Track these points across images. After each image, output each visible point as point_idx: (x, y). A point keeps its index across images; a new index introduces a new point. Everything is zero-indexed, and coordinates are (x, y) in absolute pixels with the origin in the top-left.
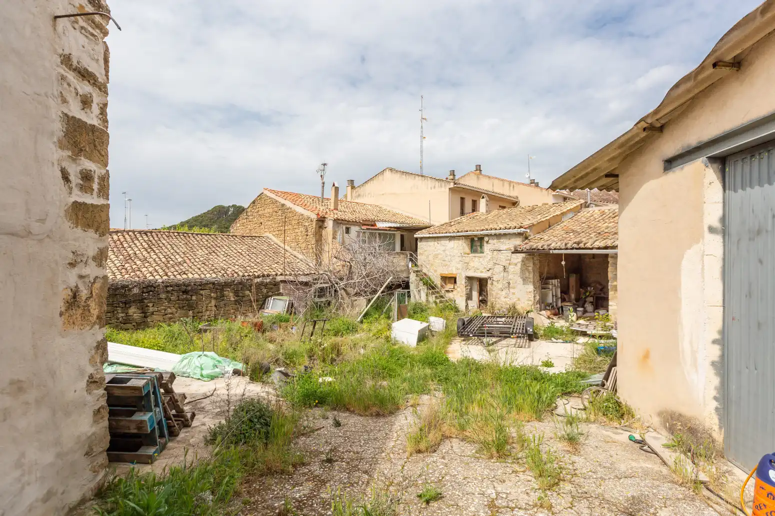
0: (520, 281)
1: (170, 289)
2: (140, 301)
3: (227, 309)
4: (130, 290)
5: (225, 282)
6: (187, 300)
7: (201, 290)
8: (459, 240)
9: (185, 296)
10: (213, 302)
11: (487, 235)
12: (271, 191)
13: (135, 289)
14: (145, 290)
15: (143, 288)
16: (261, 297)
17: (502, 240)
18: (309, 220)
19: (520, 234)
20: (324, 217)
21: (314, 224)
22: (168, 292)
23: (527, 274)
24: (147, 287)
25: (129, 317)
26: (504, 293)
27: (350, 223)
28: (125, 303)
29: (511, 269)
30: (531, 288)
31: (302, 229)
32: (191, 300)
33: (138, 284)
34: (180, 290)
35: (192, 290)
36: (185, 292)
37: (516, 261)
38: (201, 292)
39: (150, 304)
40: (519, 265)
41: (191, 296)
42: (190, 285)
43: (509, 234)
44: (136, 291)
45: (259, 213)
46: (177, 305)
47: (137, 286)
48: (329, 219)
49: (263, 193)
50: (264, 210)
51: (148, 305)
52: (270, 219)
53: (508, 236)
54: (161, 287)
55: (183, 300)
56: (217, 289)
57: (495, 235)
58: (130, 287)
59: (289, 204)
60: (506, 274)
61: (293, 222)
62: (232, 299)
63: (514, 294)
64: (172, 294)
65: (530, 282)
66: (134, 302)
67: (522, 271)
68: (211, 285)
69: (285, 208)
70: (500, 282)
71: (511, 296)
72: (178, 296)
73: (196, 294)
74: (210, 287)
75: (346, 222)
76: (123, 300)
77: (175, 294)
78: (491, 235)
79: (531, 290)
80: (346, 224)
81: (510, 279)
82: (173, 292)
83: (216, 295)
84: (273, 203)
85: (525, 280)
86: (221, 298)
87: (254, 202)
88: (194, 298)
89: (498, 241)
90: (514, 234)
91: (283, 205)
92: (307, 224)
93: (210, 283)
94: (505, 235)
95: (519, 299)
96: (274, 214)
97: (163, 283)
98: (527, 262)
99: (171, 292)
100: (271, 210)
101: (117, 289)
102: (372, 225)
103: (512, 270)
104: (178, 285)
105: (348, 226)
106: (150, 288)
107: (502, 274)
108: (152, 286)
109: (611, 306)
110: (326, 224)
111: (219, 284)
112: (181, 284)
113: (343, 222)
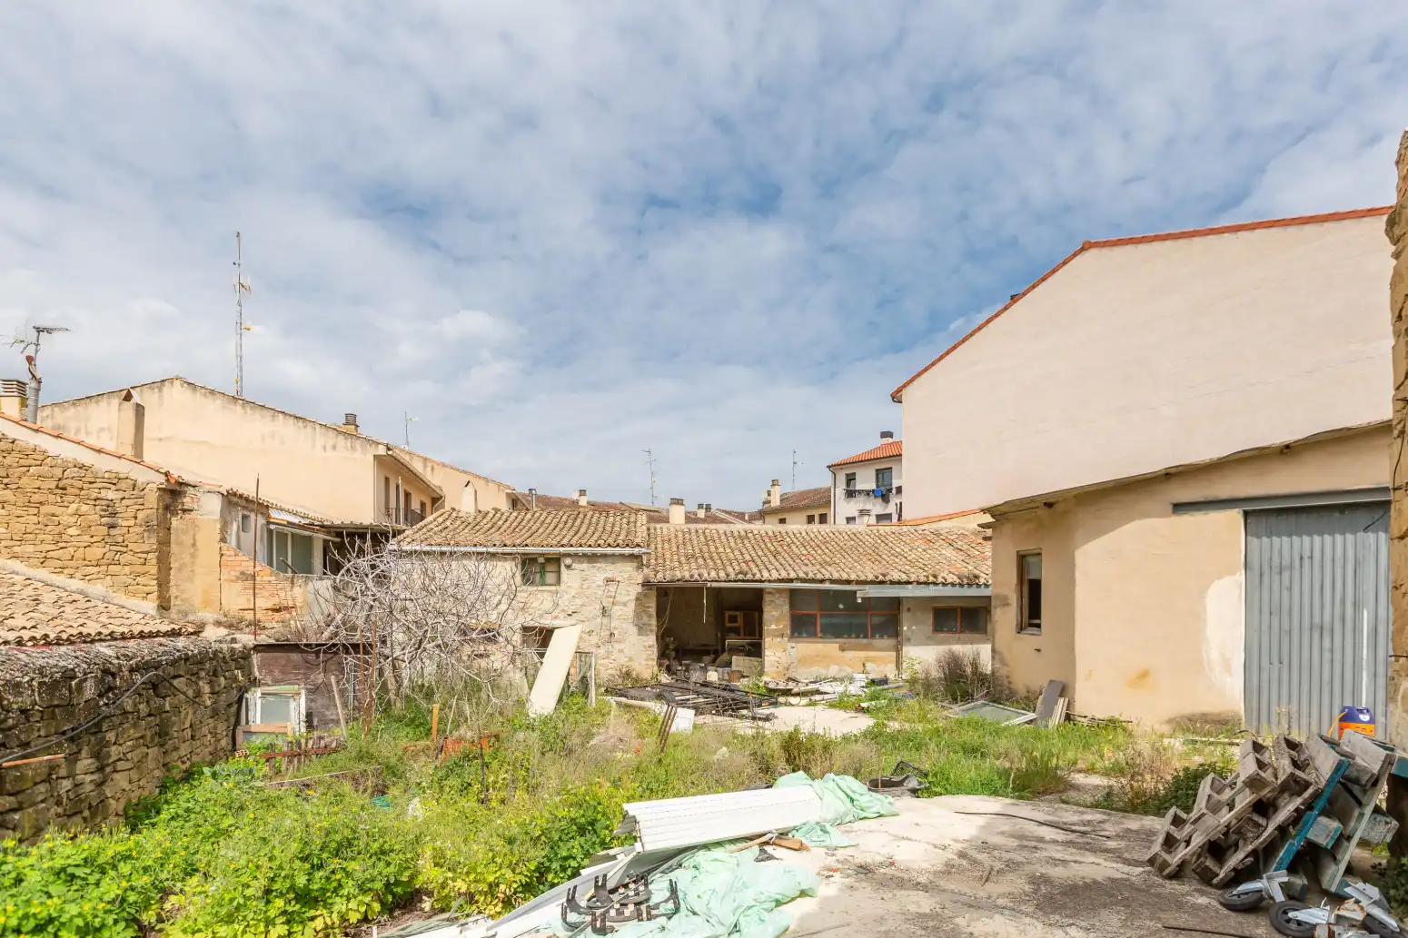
0: (633, 630)
8: (505, 560)
11: (569, 555)
17: (599, 565)
19: (633, 557)
23: (645, 619)
26: (602, 651)
27: (251, 506)
29: (616, 610)
30: (651, 640)
37: (625, 599)
40: (632, 606)
43: (614, 555)
53: (610, 559)
57: (585, 555)
60: (605, 621)
63: (621, 651)
65: (651, 631)
67: (638, 615)
70: (594, 633)
71: (615, 655)
75: (245, 503)
78: (576, 555)
79: (651, 643)
80: (244, 508)
81: (615, 628)
85: (642, 629)
89: (591, 565)
90: (623, 556)
94: (604, 556)
95: (631, 659)
98: (644, 600)
103: (619, 613)
107: (599, 620)
109: (768, 656)
113: (239, 501)
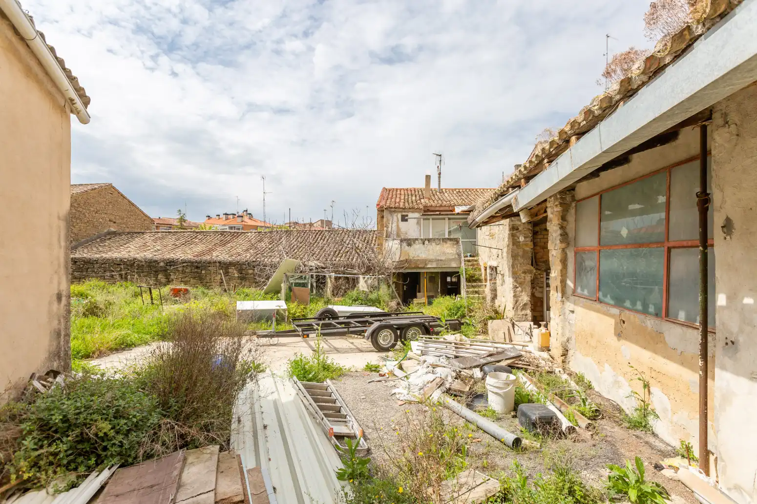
1: (185, 264)
2: (165, 271)
4: (158, 263)
5: (230, 262)
6: (197, 272)
7: (209, 266)
9: (196, 270)
14: (168, 264)
22: (184, 266)
24: (170, 262)
28: (156, 272)
29: (504, 253)
34: (192, 266)
35: (202, 266)
36: (197, 267)
38: (209, 268)
39: (171, 274)
40: (506, 247)
42: (200, 263)
44: (162, 264)
46: (190, 276)
47: (163, 261)
54: (179, 263)
55: (194, 273)
56: (223, 267)
62: (236, 275)
66: (161, 271)
67: (508, 255)
68: (218, 264)
72: (191, 270)
73: (205, 269)
75: (401, 210)
76: (155, 269)
80: (401, 212)
82: (188, 267)
86: (226, 273)
88: (203, 272)
101: (150, 262)
102: (451, 211)
103: (505, 255)
105: (404, 214)
106: (171, 263)
111: (225, 264)
113: (396, 210)
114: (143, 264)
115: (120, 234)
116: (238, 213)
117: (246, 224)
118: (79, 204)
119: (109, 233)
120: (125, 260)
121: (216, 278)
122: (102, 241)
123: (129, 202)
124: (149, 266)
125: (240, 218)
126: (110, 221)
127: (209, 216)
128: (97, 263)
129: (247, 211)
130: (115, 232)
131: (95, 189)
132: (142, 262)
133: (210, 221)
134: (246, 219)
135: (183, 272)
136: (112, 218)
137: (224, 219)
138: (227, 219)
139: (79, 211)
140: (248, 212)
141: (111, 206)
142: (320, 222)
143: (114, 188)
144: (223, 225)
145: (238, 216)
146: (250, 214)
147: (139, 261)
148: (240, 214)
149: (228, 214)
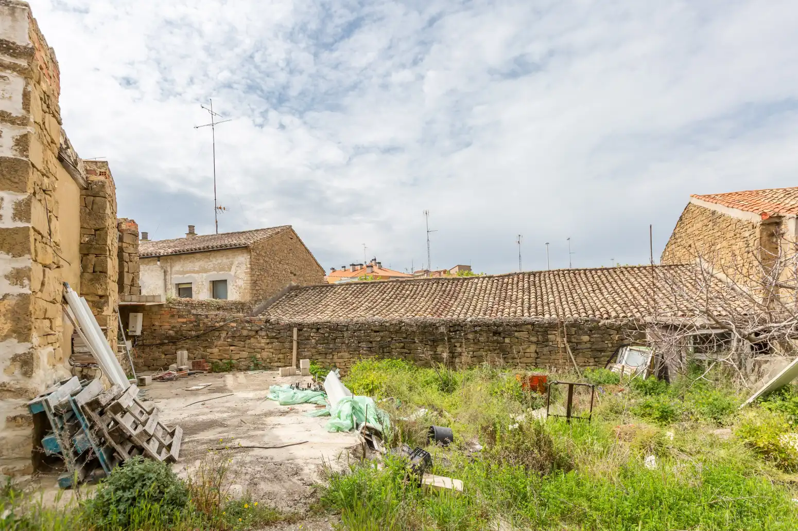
1: (478, 329)
2: (447, 340)
3: (553, 357)
4: (437, 328)
5: (549, 323)
6: (498, 342)
7: (516, 331)
9: (496, 338)
10: (533, 348)
12: (698, 197)
13: (442, 327)
14: (452, 329)
15: (450, 327)
16: (610, 345)
18: (750, 227)
20: (780, 217)
21: (758, 230)
22: (476, 332)
25: (438, 356)
28: (434, 341)
31: (741, 244)
32: (504, 342)
33: (445, 324)
34: (489, 331)
35: (504, 331)
36: (496, 333)
38: (516, 334)
39: (457, 344)
41: (504, 338)
42: (501, 326)
45: (688, 232)
46: (487, 347)
47: (444, 324)
48: (788, 218)
49: (690, 203)
50: (693, 226)
51: (456, 344)
52: (700, 238)
54: (468, 326)
55: (493, 342)
56: (538, 331)
58: (437, 325)
59: (720, 209)
61: (728, 236)
64: (480, 334)
66: (442, 340)
68: (529, 326)
69: (716, 215)
72: (488, 338)
73: (510, 335)
74: (529, 329)
76: (432, 338)
77: (485, 334)
82: (482, 333)
83: (536, 338)
84: (702, 214)
86: (544, 342)
87: (681, 219)
88: (507, 340)
91: (714, 213)
92: (747, 234)
93: (528, 324)
96: (704, 228)
97: (471, 322)
99: (480, 332)
100: (699, 225)
101: (425, 327)
104: (488, 326)
106: (456, 327)
108: (459, 325)
110: (783, 227)
112: (491, 324)
114: (414, 329)
115: (306, 289)
116: (365, 262)
117: (376, 274)
118: (265, 253)
119: (292, 289)
120: (387, 324)
121: (528, 350)
122: (290, 298)
123: (306, 248)
124: (423, 333)
125: (370, 269)
126: (291, 273)
127: (333, 269)
128: (347, 330)
129: (375, 260)
130: (298, 286)
131: (278, 232)
132: (411, 326)
133: (335, 274)
134: (376, 269)
135: (476, 342)
136: (293, 269)
137: (351, 270)
138: (354, 270)
139: (266, 262)
140: (377, 261)
141: (291, 255)
142: (457, 267)
143: (293, 231)
144: (351, 278)
145: (368, 267)
146: (379, 263)
147: (408, 324)
148: (368, 264)
149: (355, 265)
